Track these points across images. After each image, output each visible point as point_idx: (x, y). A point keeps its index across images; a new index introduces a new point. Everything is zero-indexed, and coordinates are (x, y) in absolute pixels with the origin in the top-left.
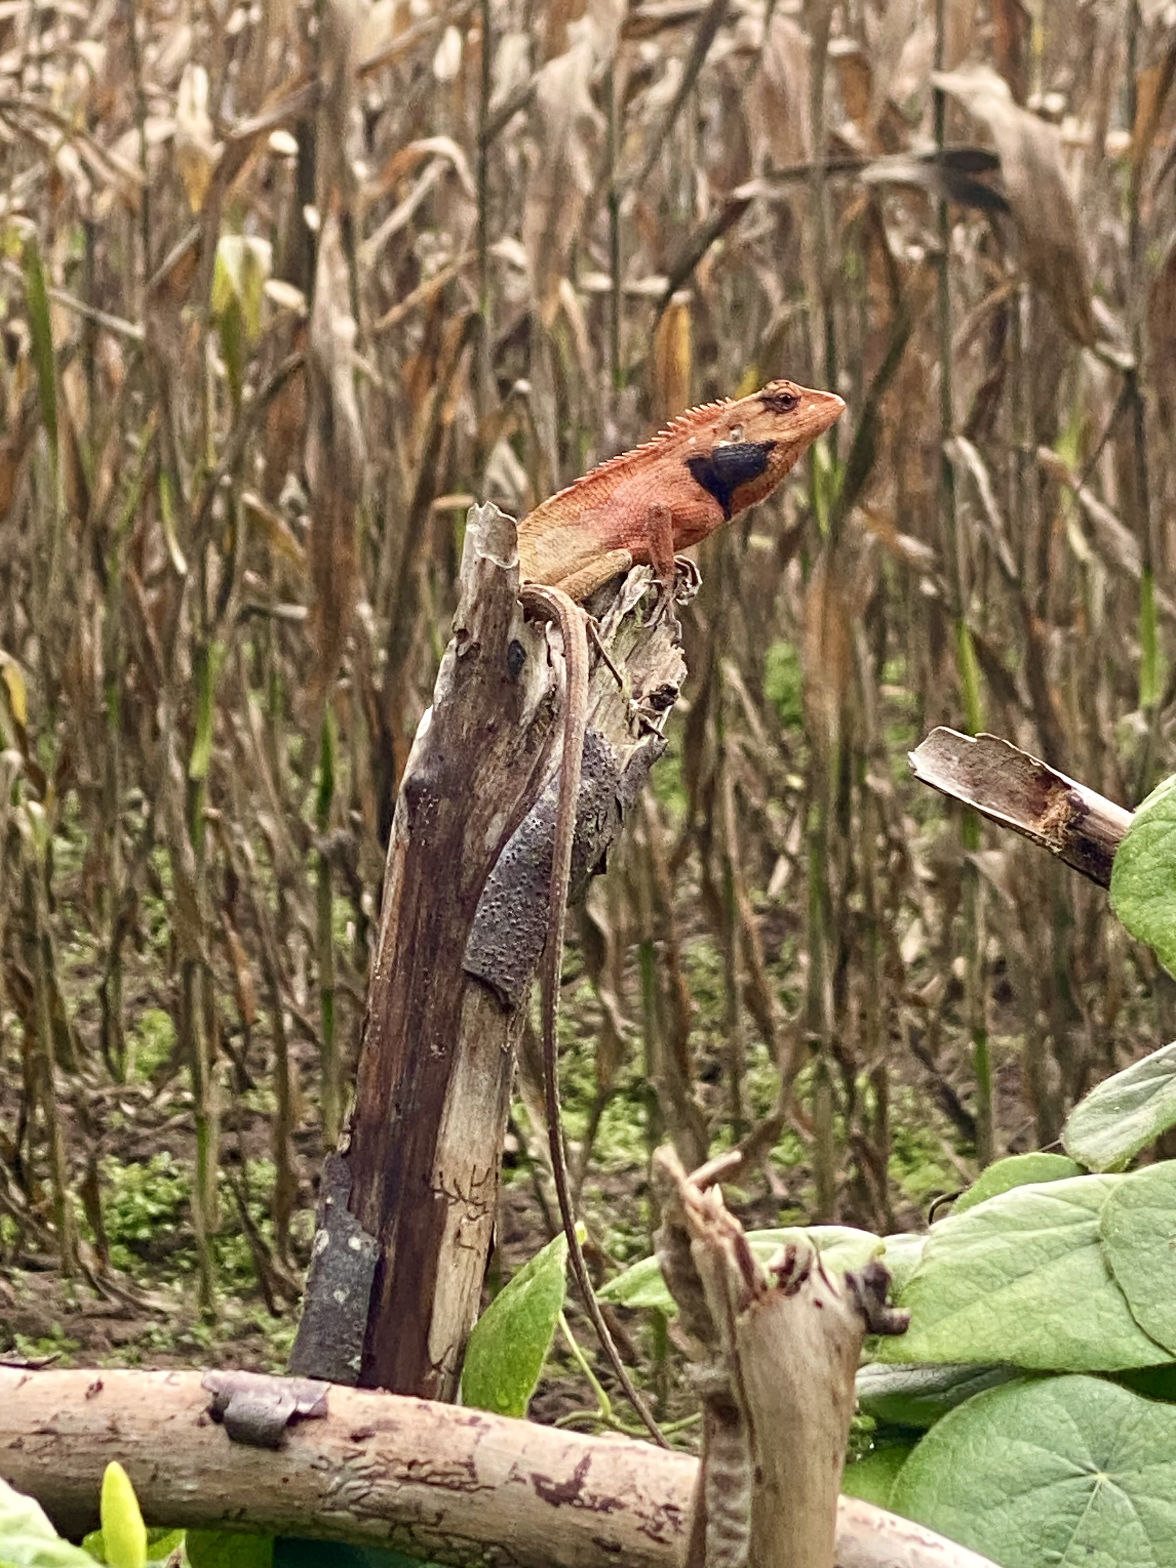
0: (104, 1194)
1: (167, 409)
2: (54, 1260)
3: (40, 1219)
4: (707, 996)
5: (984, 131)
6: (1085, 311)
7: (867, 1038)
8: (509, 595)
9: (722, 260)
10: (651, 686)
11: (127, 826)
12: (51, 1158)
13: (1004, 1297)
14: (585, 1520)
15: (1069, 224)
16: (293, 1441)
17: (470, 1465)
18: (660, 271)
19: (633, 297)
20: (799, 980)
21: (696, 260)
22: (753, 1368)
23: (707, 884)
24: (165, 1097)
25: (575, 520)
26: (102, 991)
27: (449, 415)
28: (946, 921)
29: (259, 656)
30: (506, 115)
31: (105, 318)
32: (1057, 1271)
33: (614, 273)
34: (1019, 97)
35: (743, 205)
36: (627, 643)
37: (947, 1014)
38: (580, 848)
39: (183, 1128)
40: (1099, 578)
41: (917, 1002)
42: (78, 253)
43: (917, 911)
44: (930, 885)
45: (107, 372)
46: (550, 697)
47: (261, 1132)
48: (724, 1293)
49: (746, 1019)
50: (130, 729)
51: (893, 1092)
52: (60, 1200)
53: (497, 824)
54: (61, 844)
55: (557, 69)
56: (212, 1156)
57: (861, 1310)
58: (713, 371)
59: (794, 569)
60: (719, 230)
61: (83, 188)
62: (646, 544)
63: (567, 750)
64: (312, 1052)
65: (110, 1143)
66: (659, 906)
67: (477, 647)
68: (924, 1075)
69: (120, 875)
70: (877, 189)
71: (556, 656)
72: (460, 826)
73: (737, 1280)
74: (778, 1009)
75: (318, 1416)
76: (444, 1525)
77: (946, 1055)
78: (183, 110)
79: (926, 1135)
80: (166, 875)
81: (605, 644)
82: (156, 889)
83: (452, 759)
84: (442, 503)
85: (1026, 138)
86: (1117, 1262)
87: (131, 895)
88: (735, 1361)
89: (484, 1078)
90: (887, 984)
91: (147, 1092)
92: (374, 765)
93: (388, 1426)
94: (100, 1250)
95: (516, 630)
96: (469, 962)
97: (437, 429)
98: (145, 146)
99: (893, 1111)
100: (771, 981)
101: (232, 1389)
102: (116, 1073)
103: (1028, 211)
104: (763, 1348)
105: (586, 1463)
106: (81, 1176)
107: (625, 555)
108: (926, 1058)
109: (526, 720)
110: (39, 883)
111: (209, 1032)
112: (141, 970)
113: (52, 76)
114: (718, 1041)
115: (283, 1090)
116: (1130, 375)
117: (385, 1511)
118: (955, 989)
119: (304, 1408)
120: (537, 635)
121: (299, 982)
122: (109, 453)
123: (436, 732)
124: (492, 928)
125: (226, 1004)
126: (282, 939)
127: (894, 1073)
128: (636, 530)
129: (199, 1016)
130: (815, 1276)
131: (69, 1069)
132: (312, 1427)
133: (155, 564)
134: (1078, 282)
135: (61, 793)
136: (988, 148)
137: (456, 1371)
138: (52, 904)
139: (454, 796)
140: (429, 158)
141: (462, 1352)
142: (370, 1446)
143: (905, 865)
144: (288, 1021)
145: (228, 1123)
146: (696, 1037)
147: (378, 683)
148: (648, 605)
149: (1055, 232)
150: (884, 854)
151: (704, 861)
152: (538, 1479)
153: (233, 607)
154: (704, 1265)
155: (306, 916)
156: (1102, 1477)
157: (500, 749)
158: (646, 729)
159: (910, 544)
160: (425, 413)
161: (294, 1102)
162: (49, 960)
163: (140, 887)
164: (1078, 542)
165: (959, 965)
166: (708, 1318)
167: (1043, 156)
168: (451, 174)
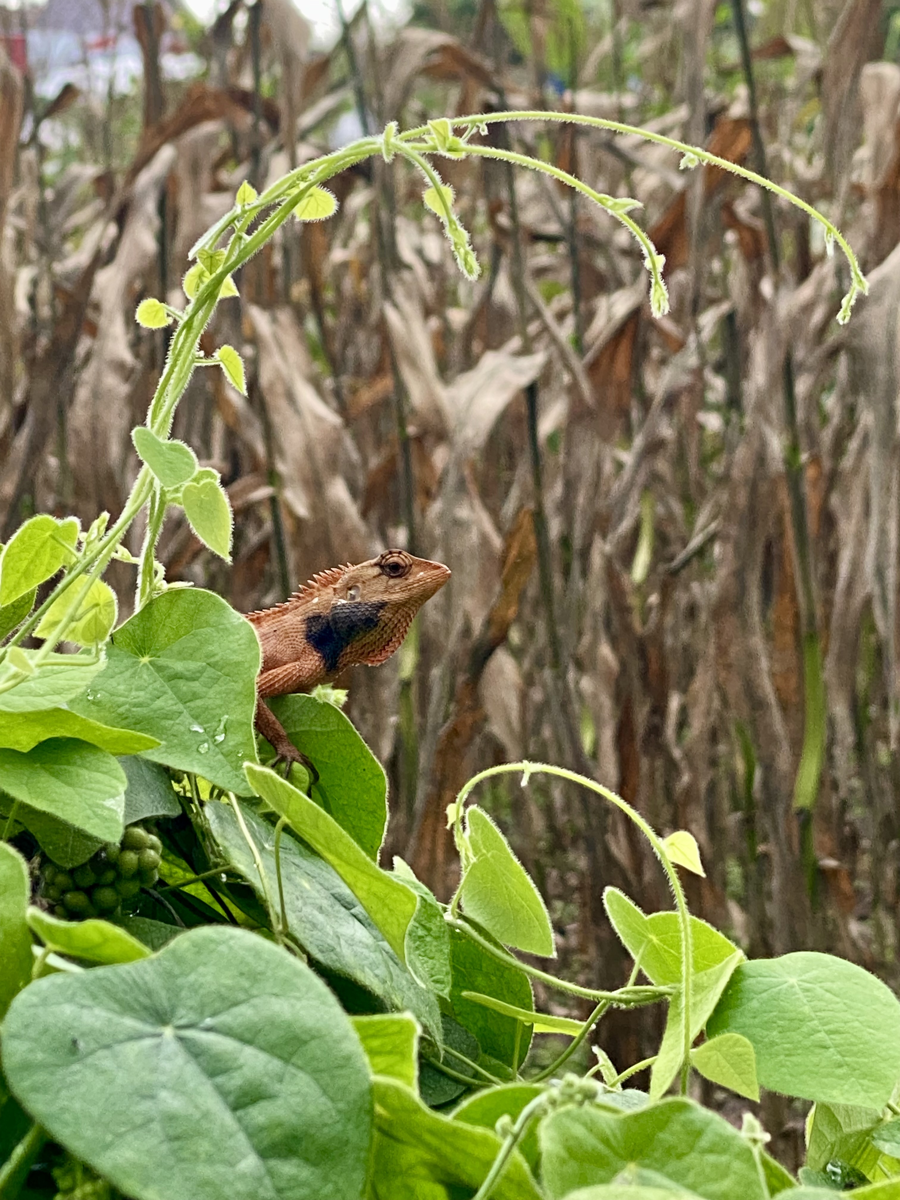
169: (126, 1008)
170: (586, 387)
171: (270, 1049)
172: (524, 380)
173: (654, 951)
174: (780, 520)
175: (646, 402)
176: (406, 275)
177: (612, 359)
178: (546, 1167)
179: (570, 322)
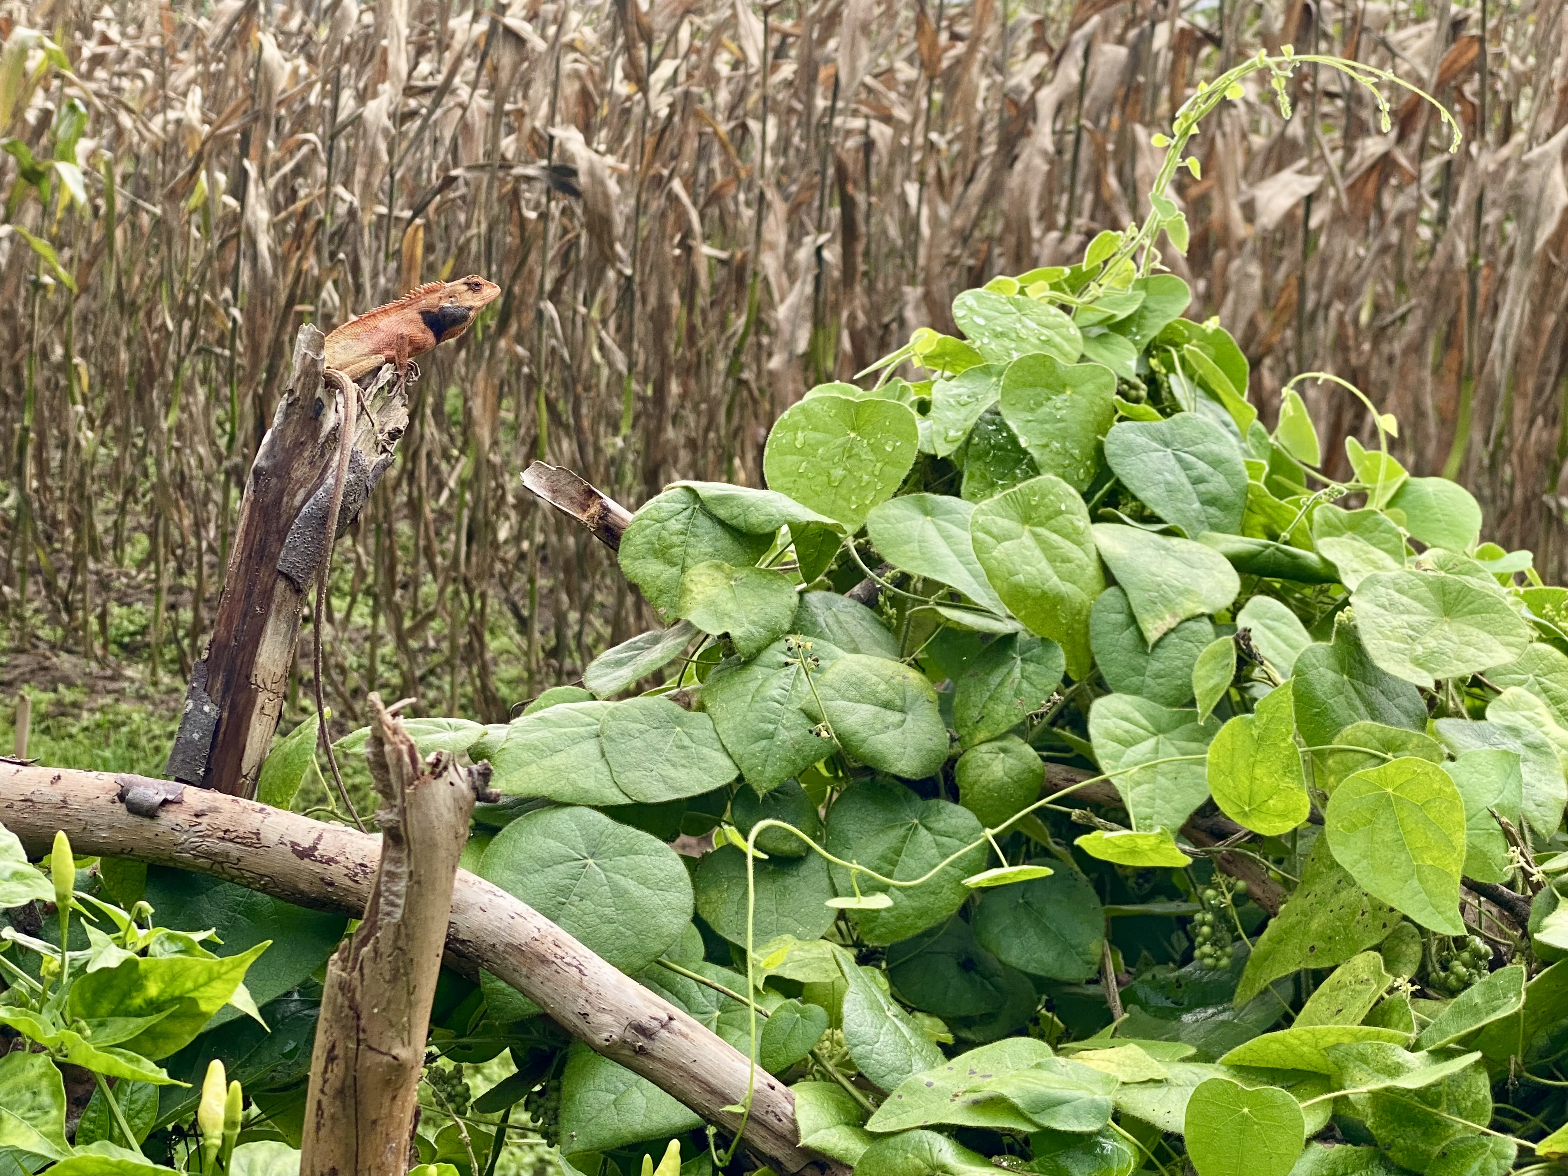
0: (109, 620)
1: (170, 249)
2: (81, 649)
3: (76, 630)
4: (405, 549)
5: (572, 158)
6: (612, 247)
7: (479, 577)
8: (317, 374)
9: (442, 204)
10: (389, 428)
11: (134, 445)
12: (83, 600)
13: (547, 762)
14: (317, 868)
15: (608, 205)
16: (162, 814)
17: (257, 834)
18: (411, 207)
19: (398, 219)
20: (449, 546)
21: (429, 202)
22: (413, 817)
23: (410, 495)
24: (142, 576)
25: (357, 337)
26: (115, 523)
27: (305, 266)
28: (521, 523)
29: (206, 369)
30: (344, 127)
31: (140, 202)
32: (575, 750)
33: (390, 208)
34: (588, 143)
35: (455, 179)
36: (379, 404)
37: (517, 567)
38: (344, 509)
39: (150, 591)
40: (605, 372)
41: (504, 561)
42: (131, 169)
43: (507, 518)
44: (514, 507)
45: (141, 228)
46: (335, 429)
47: (187, 596)
48: (400, 776)
49: (423, 562)
50: (140, 398)
51: (489, 601)
52: (86, 622)
53: (301, 495)
54: (102, 451)
55: (372, 104)
56: (162, 606)
57: (474, 788)
58: (432, 258)
59: (463, 354)
60: (440, 190)
61: (136, 139)
62: (393, 353)
63: (341, 460)
64: (215, 559)
65: (113, 595)
66: (387, 505)
67: (297, 400)
68: (503, 595)
69: (128, 467)
70: (519, 179)
71: (340, 408)
72: (281, 493)
73: (408, 769)
74: (439, 560)
75: (178, 802)
76: (241, 865)
77: (515, 587)
78: (188, 107)
79: (502, 622)
80: (152, 470)
81: (367, 404)
82: (146, 475)
83: (280, 457)
84: (298, 308)
85: (591, 162)
86: (607, 747)
87: (133, 479)
88: (403, 812)
89: (283, 627)
90: (490, 552)
91: (134, 572)
92: (255, 429)
93: (215, 810)
94: (105, 647)
95: (320, 392)
96: (280, 565)
97: (299, 273)
98: (166, 122)
99: (488, 610)
100: (436, 546)
101: (131, 784)
102: (119, 561)
103: (589, 196)
104: (419, 807)
105: (320, 838)
106: (99, 610)
107: (381, 358)
108: (506, 588)
109: (321, 440)
110: (87, 469)
111: (166, 545)
112: (135, 514)
113: (125, 83)
114: (409, 571)
115: (199, 577)
116: (629, 279)
117: (208, 855)
118: (522, 556)
119: (170, 797)
120: (332, 396)
121: (212, 527)
122: (139, 267)
123: (273, 442)
124: (294, 548)
125: (176, 534)
126: (205, 505)
127: (490, 592)
128: (389, 345)
129: (161, 540)
130: (451, 768)
131: (97, 560)
132: (173, 808)
133: (158, 322)
134: (610, 233)
135: (104, 426)
136: (570, 165)
137: (256, 779)
138: (93, 480)
139: (279, 477)
140: (306, 142)
141: (259, 769)
142: (204, 820)
143: (503, 497)
144: (204, 545)
145: (172, 590)
146: (400, 568)
147: (260, 390)
148: (391, 384)
149: (601, 207)
150: (495, 490)
151: (410, 485)
152: (294, 844)
153: (194, 348)
154: (390, 759)
155: (217, 496)
156: (590, 861)
157: (306, 454)
158: (385, 450)
159: (520, 350)
160: (293, 263)
161: (205, 585)
162: (90, 508)
163: (137, 474)
164: (597, 355)
165: (525, 545)
166: (390, 786)
167: (599, 172)
168: (314, 151)
169: (1154, 439)
170: (1345, 200)
171: (1209, 463)
172: (1306, 192)
173: (1366, 469)
174: (1459, 300)
175: (1381, 214)
176: (1233, 112)
177: (1366, 183)
178: (1316, 526)
179: (1340, 154)
